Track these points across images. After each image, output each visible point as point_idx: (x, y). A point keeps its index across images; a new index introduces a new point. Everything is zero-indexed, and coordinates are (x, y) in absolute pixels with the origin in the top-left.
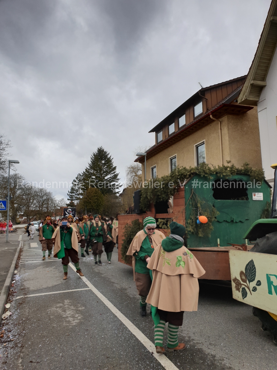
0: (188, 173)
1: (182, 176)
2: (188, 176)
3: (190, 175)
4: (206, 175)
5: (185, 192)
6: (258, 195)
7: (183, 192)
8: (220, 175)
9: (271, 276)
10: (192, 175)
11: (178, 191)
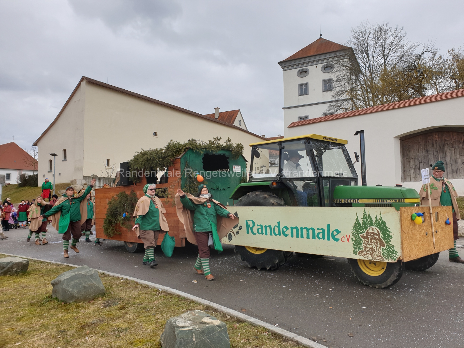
0: (184, 148)
1: (178, 149)
2: (183, 150)
3: (185, 150)
4: (197, 151)
5: (181, 164)
6: (237, 168)
7: (179, 164)
8: (209, 150)
9: (249, 221)
10: (187, 150)
11: (173, 164)
